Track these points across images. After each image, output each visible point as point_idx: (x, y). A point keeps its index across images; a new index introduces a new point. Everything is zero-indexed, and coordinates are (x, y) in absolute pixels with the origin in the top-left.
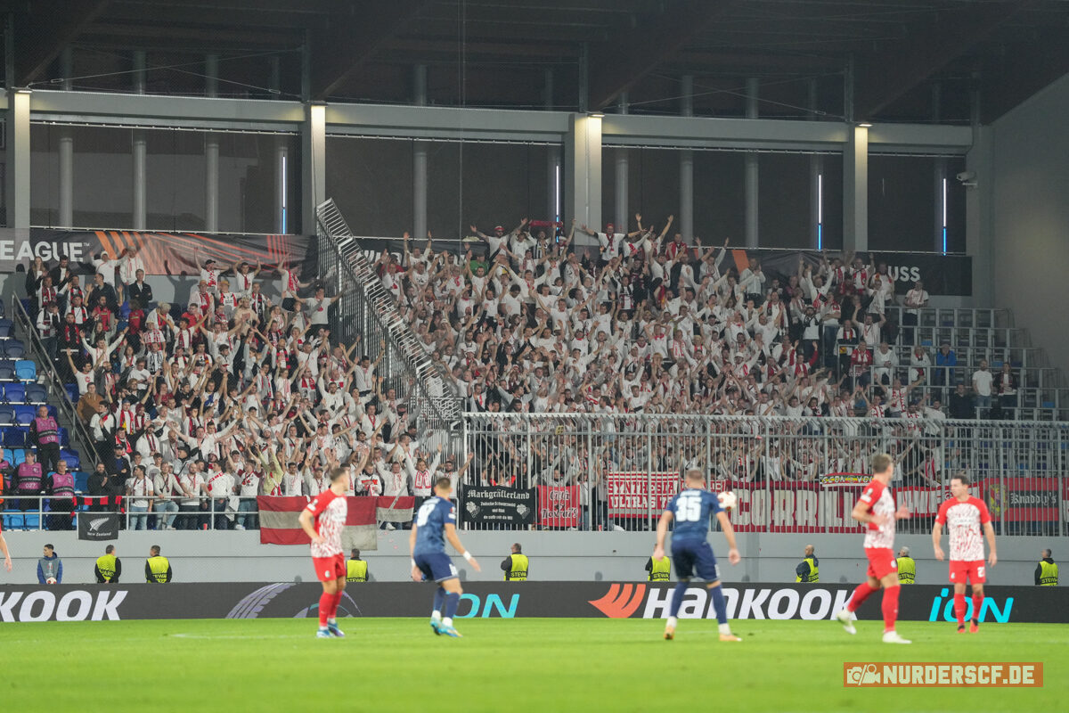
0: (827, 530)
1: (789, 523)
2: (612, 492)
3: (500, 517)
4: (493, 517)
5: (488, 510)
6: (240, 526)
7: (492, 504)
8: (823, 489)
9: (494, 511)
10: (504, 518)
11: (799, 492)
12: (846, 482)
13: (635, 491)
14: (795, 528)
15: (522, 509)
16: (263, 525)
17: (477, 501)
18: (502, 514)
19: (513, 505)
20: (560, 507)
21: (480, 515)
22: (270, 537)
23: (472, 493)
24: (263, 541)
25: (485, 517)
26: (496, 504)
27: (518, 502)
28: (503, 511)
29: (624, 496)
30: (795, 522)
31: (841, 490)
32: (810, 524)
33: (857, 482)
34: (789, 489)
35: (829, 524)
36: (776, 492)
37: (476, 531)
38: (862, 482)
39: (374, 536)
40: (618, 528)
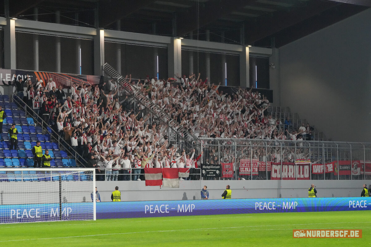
0: (296, 179)
1: (287, 177)
2: (241, 166)
3: (212, 175)
4: (210, 175)
5: (208, 173)
6: (139, 179)
7: (209, 170)
8: (295, 165)
9: (210, 173)
10: (213, 175)
11: (289, 166)
12: (301, 162)
13: (247, 166)
14: (288, 178)
15: (218, 172)
16: (146, 179)
17: (205, 169)
18: (212, 174)
19: (215, 171)
20: (228, 171)
21: (206, 175)
22: (149, 183)
23: (204, 167)
24: (147, 185)
25: (208, 175)
26: (210, 170)
27: (217, 169)
28: (212, 173)
29: (244, 168)
30: (288, 176)
31: (299, 165)
32: (292, 177)
33: (303, 162)
34: (287, 165)
35: (297, 177)
36: (283, 166)
37: (205, 180)
38: (305, 162)
39: (178, 183)
40: (243, 179)
